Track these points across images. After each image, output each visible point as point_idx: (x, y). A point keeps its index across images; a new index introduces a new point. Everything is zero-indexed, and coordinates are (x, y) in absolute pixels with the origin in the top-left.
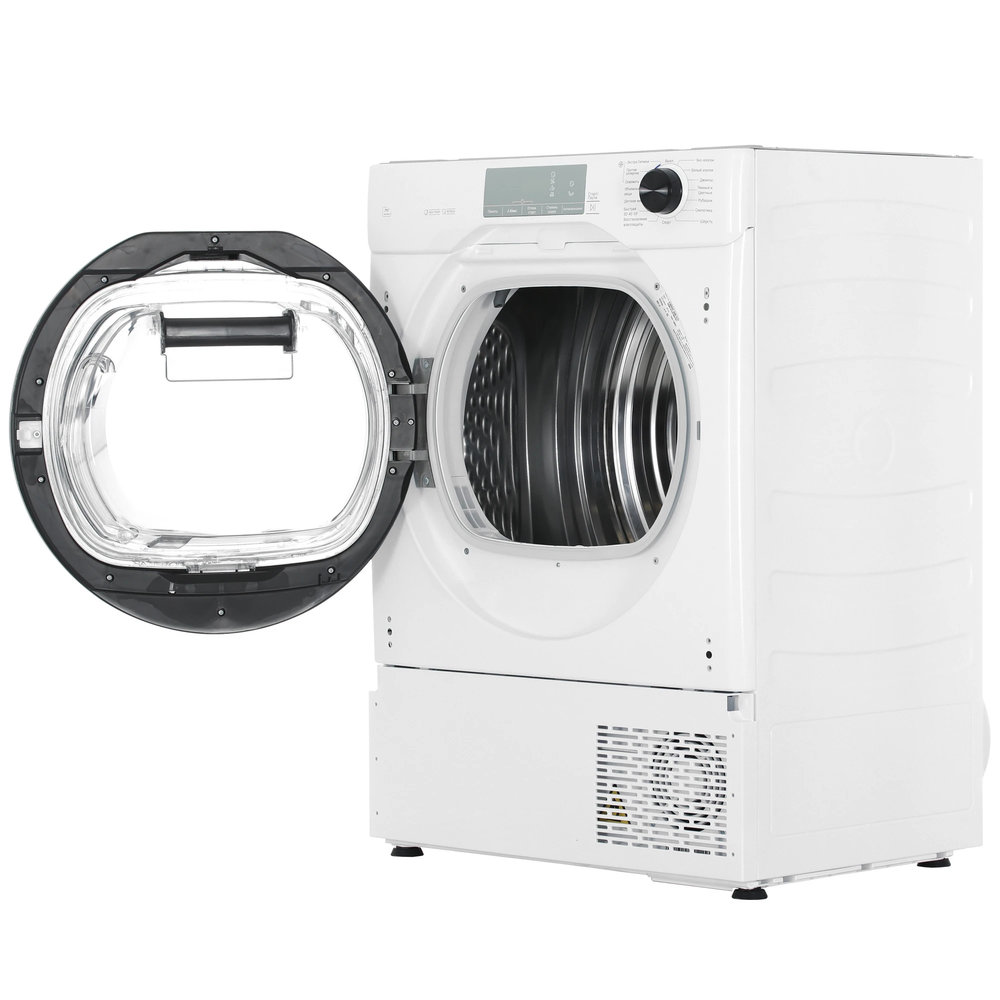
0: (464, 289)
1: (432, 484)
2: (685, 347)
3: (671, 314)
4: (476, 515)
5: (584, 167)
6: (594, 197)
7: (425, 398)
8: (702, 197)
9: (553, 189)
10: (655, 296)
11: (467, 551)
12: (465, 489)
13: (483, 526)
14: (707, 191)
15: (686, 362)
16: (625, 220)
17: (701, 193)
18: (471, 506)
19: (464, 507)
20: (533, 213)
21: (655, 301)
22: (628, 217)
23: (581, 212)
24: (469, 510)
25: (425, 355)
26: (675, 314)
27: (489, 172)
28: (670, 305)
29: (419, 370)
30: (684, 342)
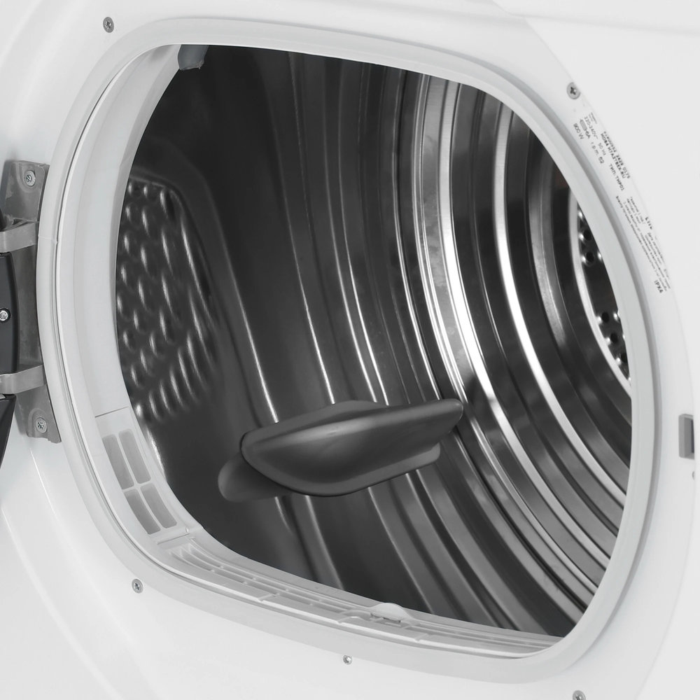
0: (109, 25)
1: (54, 435)
2: (647, 241)
3: (608, 160)
4: (151, 495)
7: (30, 255)
10: (570, 112)
11: (137, 586)
12: (126, 437)
13: (169, 522)
15: (649, 275)
18: (143, 476)
19: (124, 481)
21: (569, 123)
24: (137, 487)
25: (26, 155)
26: (619, 162)
28: (607, 140)
29: (16, 188)
30: (644, 229)
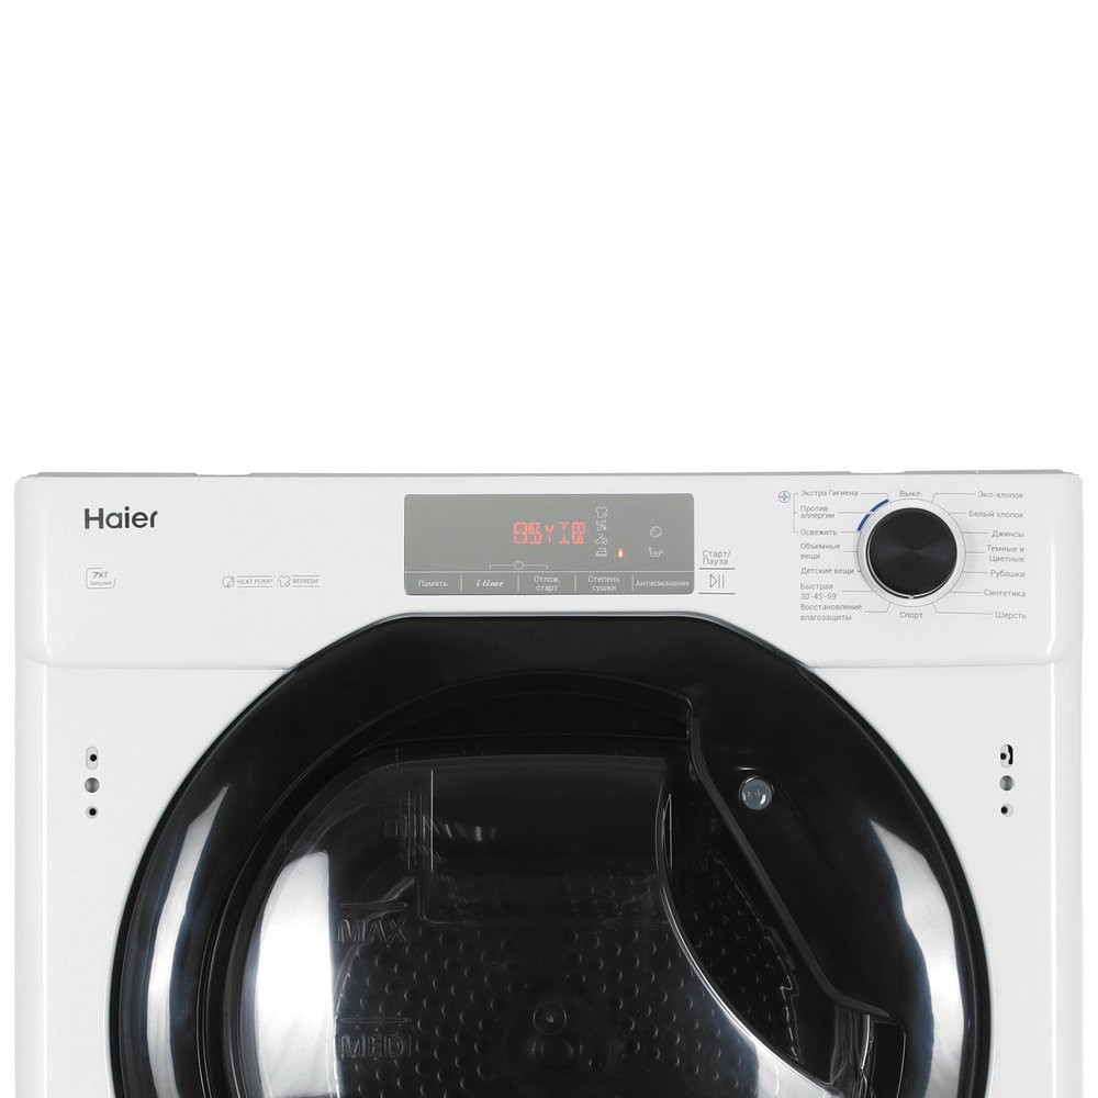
5: (687, 500)
6: (719, 560)
8: (998, 566)
9: (605, 541)
14: (1012, 555)
16: (803, 607)
17: (998, 559)
20: (548, 589)
22: (811, 601)
23: (689, 590)
27: (414, 505)
